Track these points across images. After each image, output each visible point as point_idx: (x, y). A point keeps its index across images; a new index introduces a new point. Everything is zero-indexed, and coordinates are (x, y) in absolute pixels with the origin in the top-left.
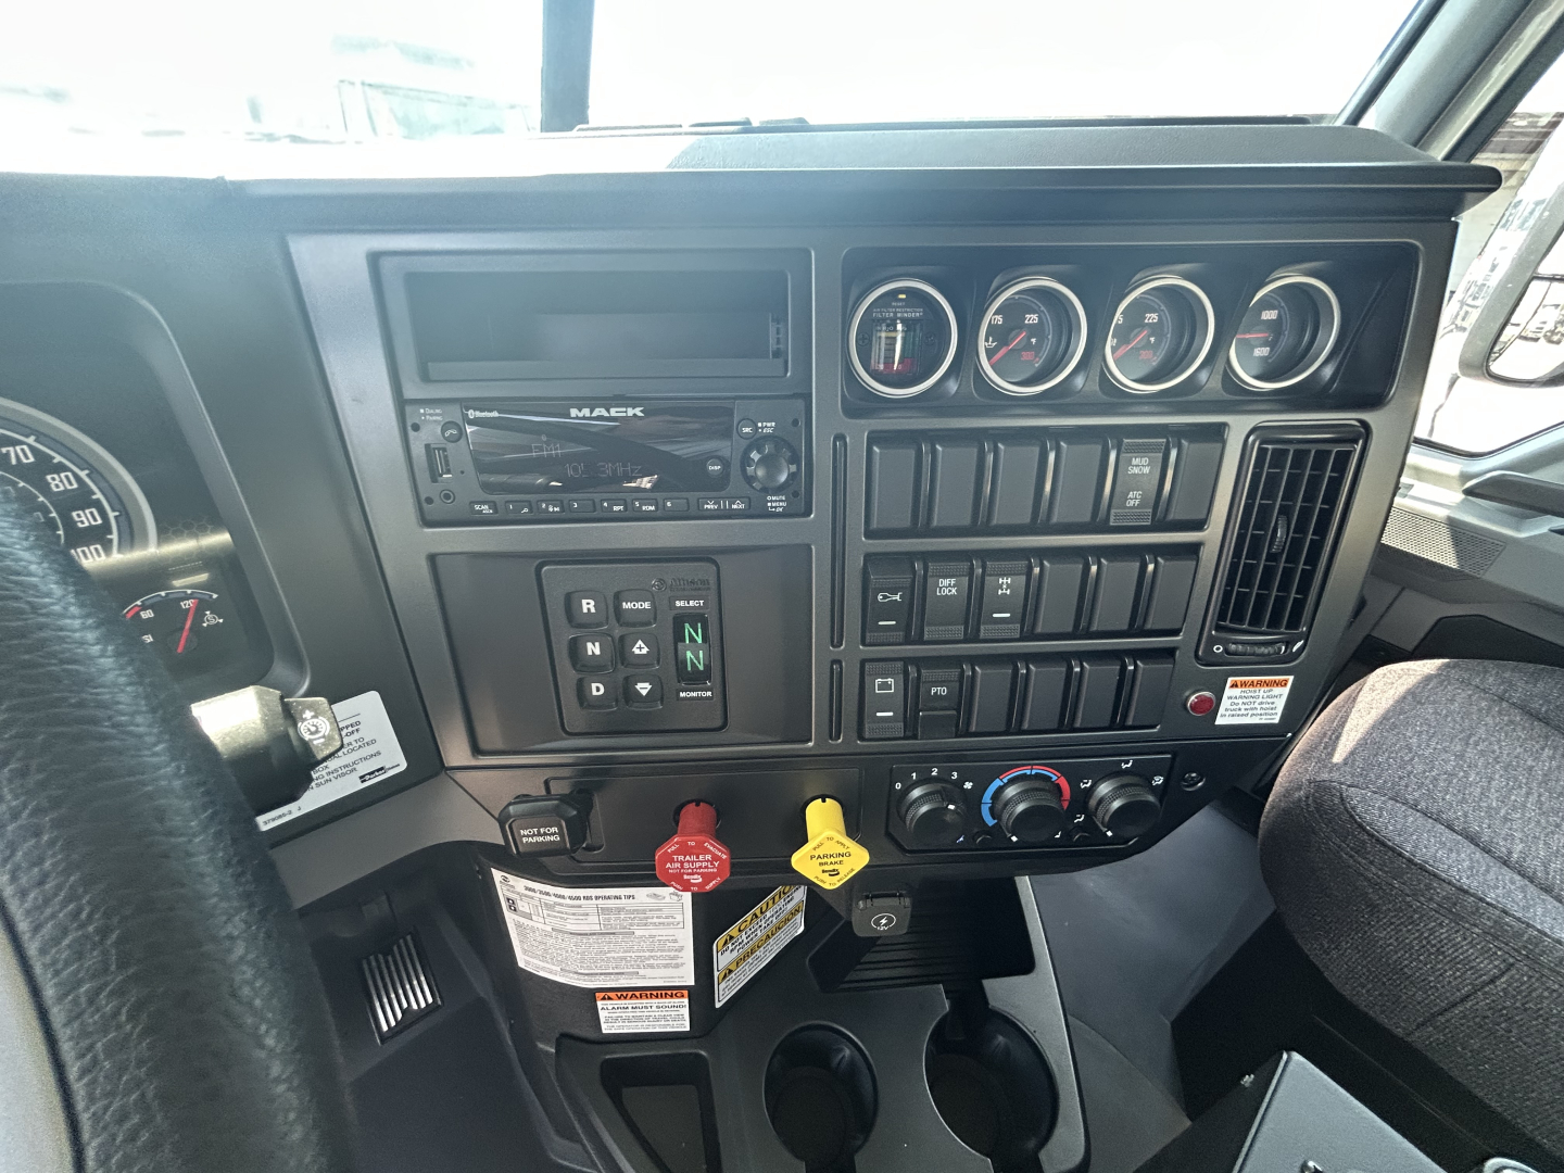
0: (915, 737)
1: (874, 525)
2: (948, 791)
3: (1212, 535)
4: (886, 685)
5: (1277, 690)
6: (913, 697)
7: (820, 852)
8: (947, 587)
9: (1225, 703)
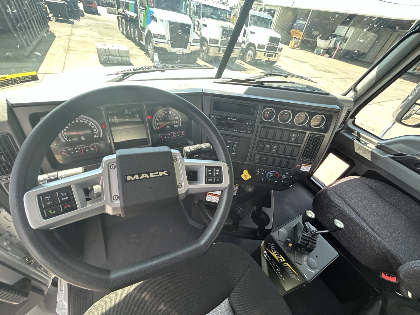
0: (260, 164)
1: (260, 137)
2: (262, 171)
3: (302, 145)
4: (257, 156)
5: (309, 167)
6: (260, 159)
7: (245, 175)
8: (268, 146)
9: (302, 167)
